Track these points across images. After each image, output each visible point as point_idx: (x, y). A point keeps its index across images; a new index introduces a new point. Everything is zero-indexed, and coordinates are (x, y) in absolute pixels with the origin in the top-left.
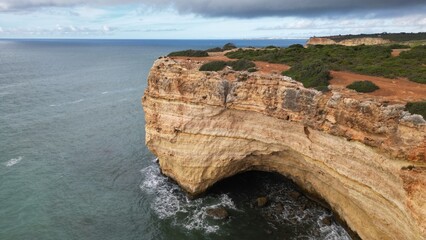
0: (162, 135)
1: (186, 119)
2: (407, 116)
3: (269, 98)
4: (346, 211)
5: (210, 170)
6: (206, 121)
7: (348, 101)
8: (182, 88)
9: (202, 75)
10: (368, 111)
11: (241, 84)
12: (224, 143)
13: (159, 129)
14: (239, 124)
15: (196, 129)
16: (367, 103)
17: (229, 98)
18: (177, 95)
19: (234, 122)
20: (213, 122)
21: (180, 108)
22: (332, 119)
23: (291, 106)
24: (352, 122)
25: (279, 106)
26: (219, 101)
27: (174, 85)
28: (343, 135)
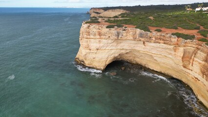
0: (92, 51)
1: (102, 45)
2: (173, 36)
3: (134, 35)
4: (149, 65)
5: (107, 61)
6: (108, 44)
7: (158, 34)
8: (100, 34)
9: (108, 29)
10: (164, 36)
11: (124, 32)
12: (113, 51)
13: (90, 50)
14: (119, 45)
15: (104, 48)
16: (163, 34)
17: (120, 36)
18: (98, 37)
19: (118, 44)
20: (111, 45)
21: (100, 41)
22: (154, 39)
23: (142, 37)
24: (160, 39)
25: (137, 37)
26: (116, 38)
27: (97, 33)
28: (157, 42)
